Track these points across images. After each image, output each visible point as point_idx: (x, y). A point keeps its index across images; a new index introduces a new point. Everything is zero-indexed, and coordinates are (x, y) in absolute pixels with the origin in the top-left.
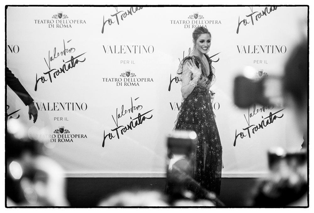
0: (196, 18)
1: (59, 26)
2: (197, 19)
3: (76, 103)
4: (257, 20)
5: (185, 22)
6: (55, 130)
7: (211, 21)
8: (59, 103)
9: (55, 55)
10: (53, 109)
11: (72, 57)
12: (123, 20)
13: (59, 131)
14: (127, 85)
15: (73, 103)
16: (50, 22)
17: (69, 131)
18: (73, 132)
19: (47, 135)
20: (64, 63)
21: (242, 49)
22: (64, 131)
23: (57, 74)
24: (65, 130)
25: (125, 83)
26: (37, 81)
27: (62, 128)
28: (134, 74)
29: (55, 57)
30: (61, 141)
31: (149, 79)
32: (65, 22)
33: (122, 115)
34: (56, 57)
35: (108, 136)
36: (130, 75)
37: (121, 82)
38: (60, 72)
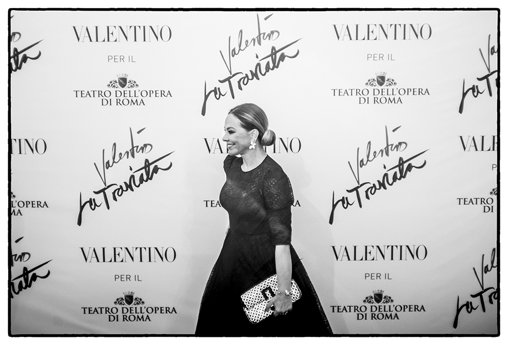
0: (381, 84)
1: (121, 102)
2: (383, 87)
3: (156, 248)
5: (361, 93)
6: (118, 299)
7: (409, 90)
8: (124, 249)
9: (114, 158)
10: (113, 260)
11: (147, 161)
12: (242, 90)
13: (124, 301)
15: (150, 248)
16: (103, 95)
17: (143, 300)
18: (150, 302)
19: (101, 308)
20: (131, 173)
21: (469, 143)
22: (134, 301)
23: (120, 194)
24: (136, 299)
26: (82, 208)
27: (130, 294)
29: (114, 162)
30: (127, 319)
32: (132, 94)
34: (116, 160)
38: (125, 189)
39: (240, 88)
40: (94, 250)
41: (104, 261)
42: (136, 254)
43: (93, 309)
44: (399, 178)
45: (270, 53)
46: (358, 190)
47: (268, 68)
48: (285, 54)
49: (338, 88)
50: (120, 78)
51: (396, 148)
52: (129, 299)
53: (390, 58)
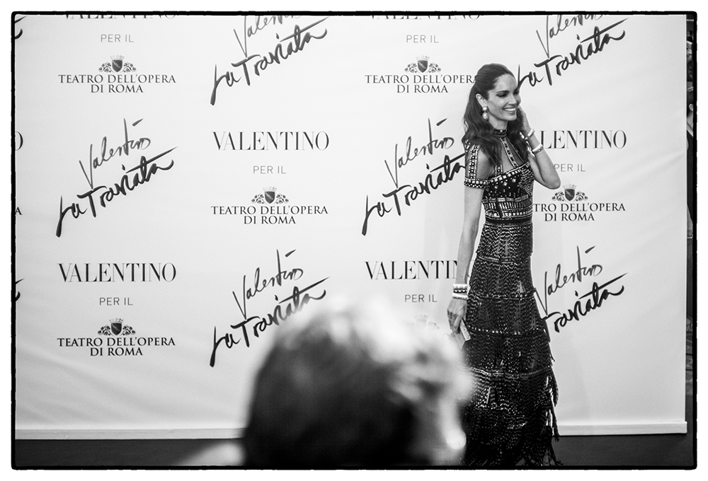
0: (423, 70)
1: (114, 89)
2: (425, 73)
3: (152, 265)
4: (558, 73)
5: (399, 80)
6: (102, 328)
7: (456, 77)
8: (112, 265)
9: (103, 155)
10: (98, 279)
11: (143, 158)
12: (258, 75)
13: (111, 330)
14: (268, 222)
15: (144, 265)
16: (94, 81)
17: (133, 329)
18: (142, 331)
19: (82, 339)
20: (124, 173)
22: (122, 330)
24: (125, 327)
25: (264, 218)
26: (62, 215)
27: (118, 322)
28: (284, 197)
29: (103, 160)
30: (114, 352)
31: (317, 208)
32: (128, 79)
33: (256, 290)
34: (106, 158)
35: (224, 340)
36: (276, 199)
37: (255, 215)
38: (115, 192)
39: (257, 73)
40: (76, 267)
41: (87, 280)
42: (127, 272)
43: (72, 341)
44: (444, 180)
45: (293, 33)
46: (397, 194)
47: (290, 50)
48: (311, 34)
49: (373, 75)
50: (115, 61)
51: (441, 145)
52: (117, 328)
53: (433, 39)
